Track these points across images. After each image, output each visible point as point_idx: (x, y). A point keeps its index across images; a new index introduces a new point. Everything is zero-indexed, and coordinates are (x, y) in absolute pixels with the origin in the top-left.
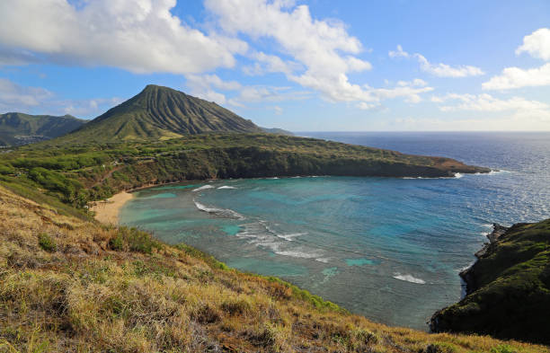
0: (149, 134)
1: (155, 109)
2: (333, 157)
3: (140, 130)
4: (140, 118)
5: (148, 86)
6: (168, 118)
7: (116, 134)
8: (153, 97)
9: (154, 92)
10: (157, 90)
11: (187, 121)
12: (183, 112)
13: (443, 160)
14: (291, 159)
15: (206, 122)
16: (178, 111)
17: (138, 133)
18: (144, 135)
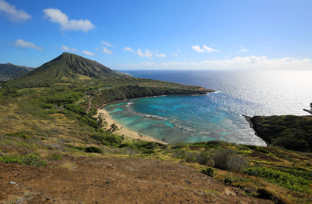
0: (72, 76)
1: (71, 64)
2: (166, 88)
3: (67, 75)
4: (64, 68)
5: (63, 53)
6: (78, 69)
7: (56, 76)
8: (68, 59)
9: (68, 56)
10: (69, 55)
11: (86, 70)
12: (84, 66)
13: (198, 87)
14: (152, 89)
15: (95, 70)
16: (81, 65)
17: (67, 76)
18: (70, 77)
